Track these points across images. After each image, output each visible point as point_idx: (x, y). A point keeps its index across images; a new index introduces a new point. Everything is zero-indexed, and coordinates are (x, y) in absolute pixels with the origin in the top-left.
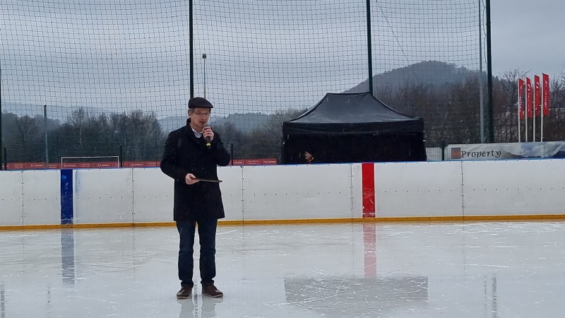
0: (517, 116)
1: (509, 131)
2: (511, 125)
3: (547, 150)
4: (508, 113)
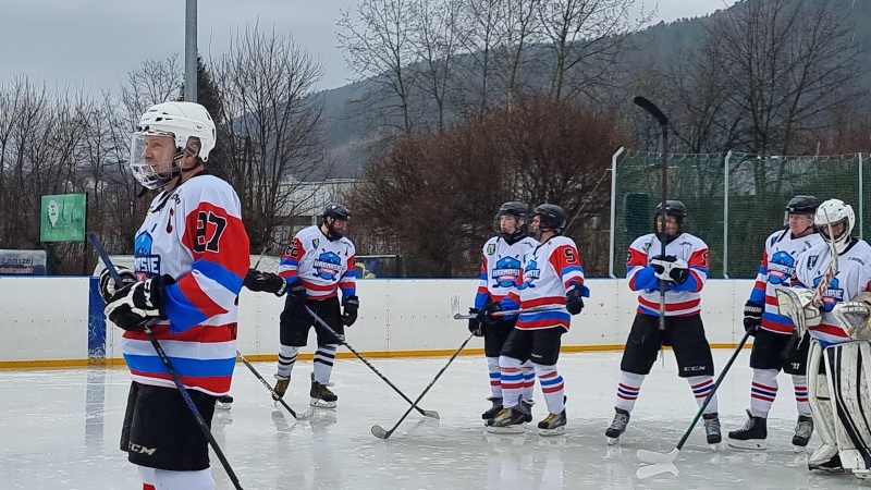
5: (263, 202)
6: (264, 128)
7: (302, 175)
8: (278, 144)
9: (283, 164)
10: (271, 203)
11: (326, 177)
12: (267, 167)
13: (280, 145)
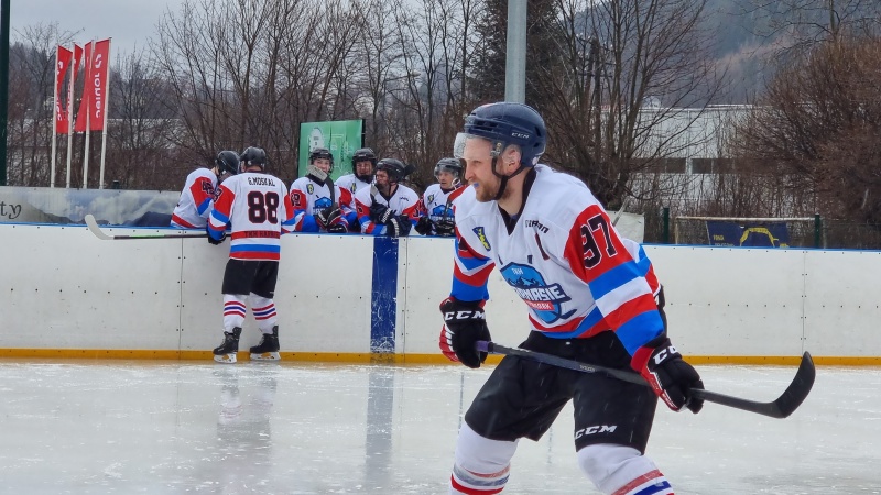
0: (49, 130)
1: (28, 162)
2: (35, 150)
3: (121, 208)
4: (28, 122)
5: (616, 136)
6: (619, 26)
7: (673, 97)
8: (639, 50)
9: (646, 80)
10: (627, 138)
11: (709, 99)
12: (622, 85)
13: (643, 52)
